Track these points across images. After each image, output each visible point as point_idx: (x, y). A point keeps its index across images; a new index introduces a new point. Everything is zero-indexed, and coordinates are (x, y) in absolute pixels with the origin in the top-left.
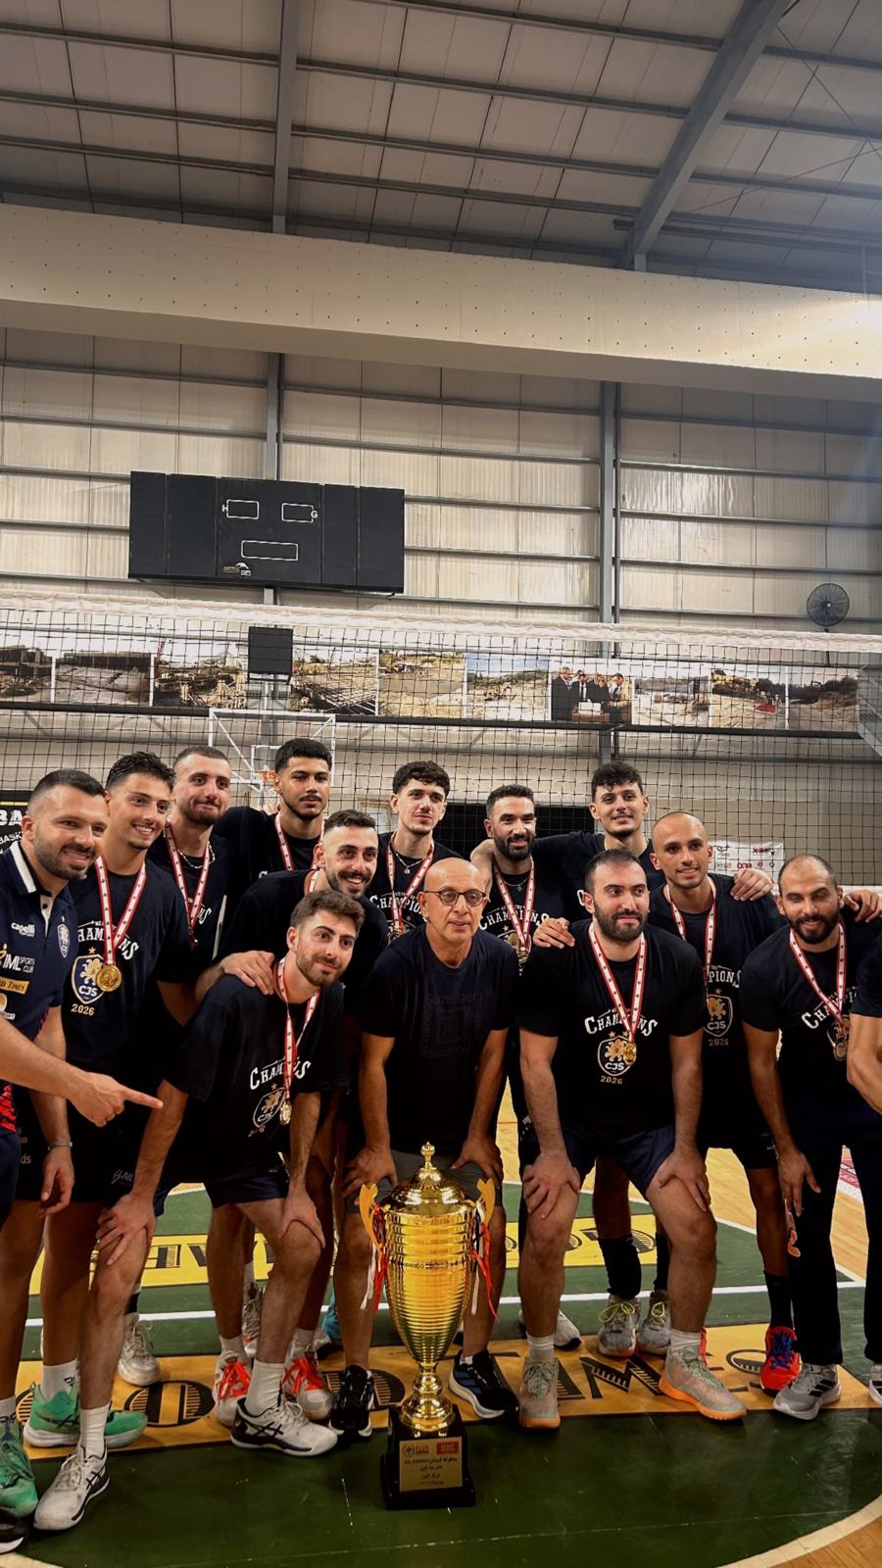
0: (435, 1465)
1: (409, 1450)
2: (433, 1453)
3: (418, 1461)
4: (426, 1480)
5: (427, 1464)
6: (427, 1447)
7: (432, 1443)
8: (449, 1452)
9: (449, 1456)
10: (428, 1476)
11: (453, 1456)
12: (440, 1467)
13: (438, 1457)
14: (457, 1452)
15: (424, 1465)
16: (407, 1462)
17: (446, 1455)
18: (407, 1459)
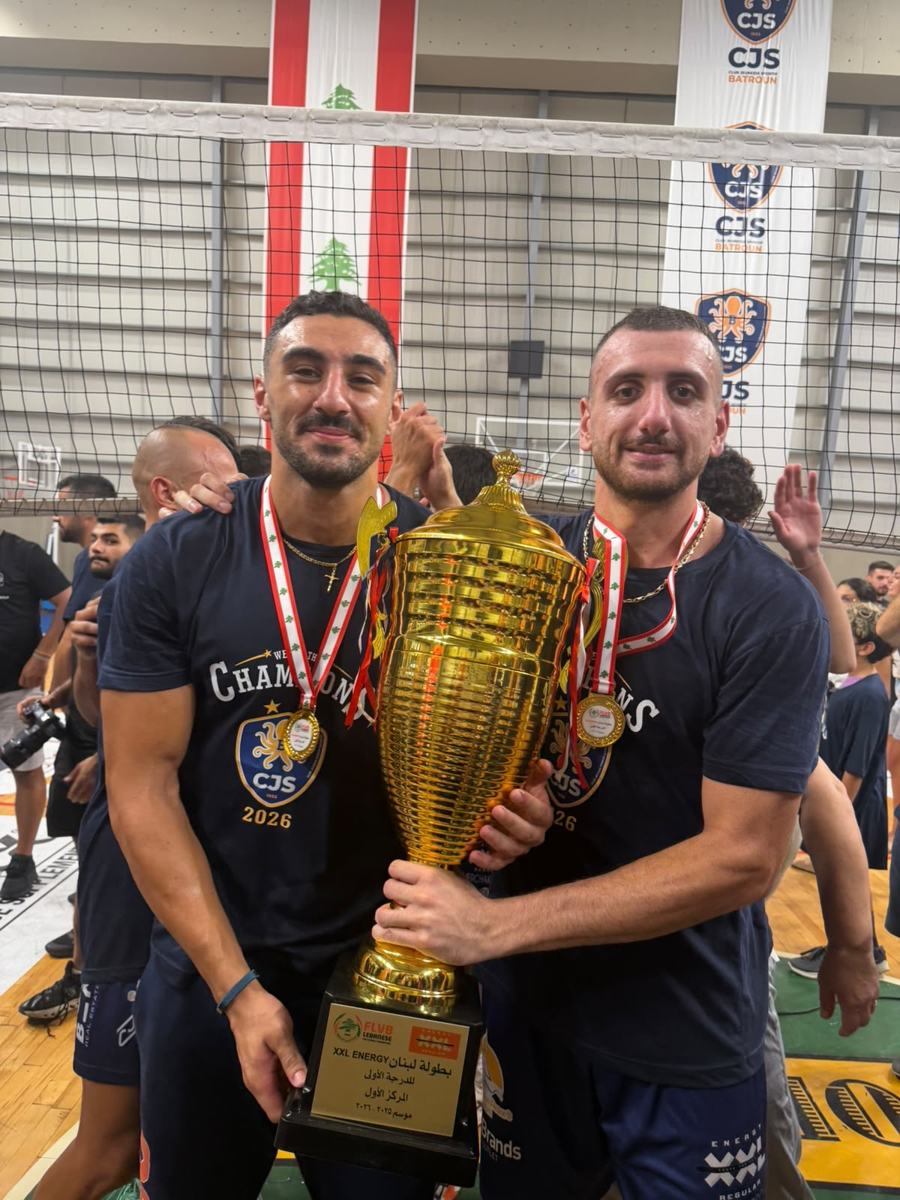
0: (401, 1073)
1: (349, 1025)
2: (399, 1048)
3: (363, 1056)
4: (374, 1102)
5: (384, 1067)
6: (390, 1029)
7: (403, 1023)
8: (436, 1053)
9: (435, 1061)
10: (378, 1094)
11: (445, 1063)
12: (410, 1082)
13: (409, 1059)
14: (453, 1055)
15: (375, 1066)
16: (338, 1051)
17: (426, 1058)
18: (342, 1045)
